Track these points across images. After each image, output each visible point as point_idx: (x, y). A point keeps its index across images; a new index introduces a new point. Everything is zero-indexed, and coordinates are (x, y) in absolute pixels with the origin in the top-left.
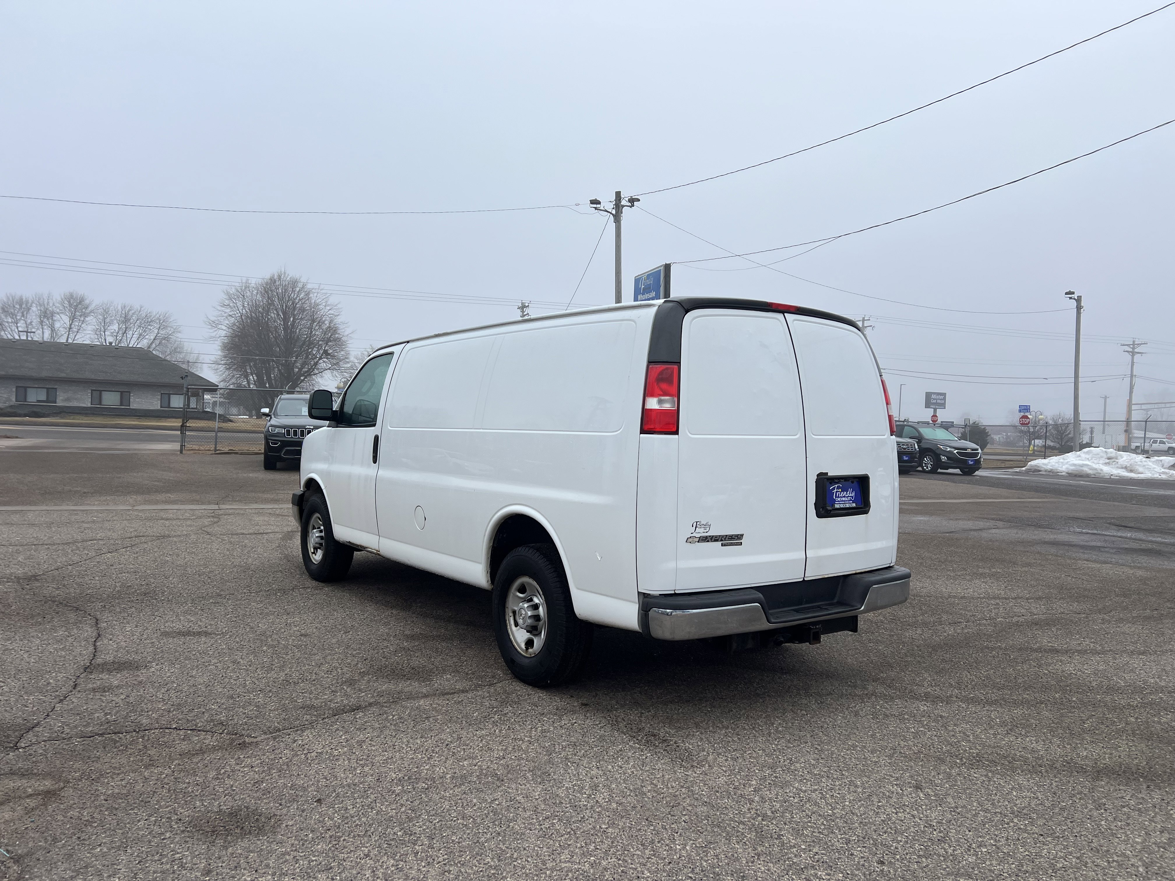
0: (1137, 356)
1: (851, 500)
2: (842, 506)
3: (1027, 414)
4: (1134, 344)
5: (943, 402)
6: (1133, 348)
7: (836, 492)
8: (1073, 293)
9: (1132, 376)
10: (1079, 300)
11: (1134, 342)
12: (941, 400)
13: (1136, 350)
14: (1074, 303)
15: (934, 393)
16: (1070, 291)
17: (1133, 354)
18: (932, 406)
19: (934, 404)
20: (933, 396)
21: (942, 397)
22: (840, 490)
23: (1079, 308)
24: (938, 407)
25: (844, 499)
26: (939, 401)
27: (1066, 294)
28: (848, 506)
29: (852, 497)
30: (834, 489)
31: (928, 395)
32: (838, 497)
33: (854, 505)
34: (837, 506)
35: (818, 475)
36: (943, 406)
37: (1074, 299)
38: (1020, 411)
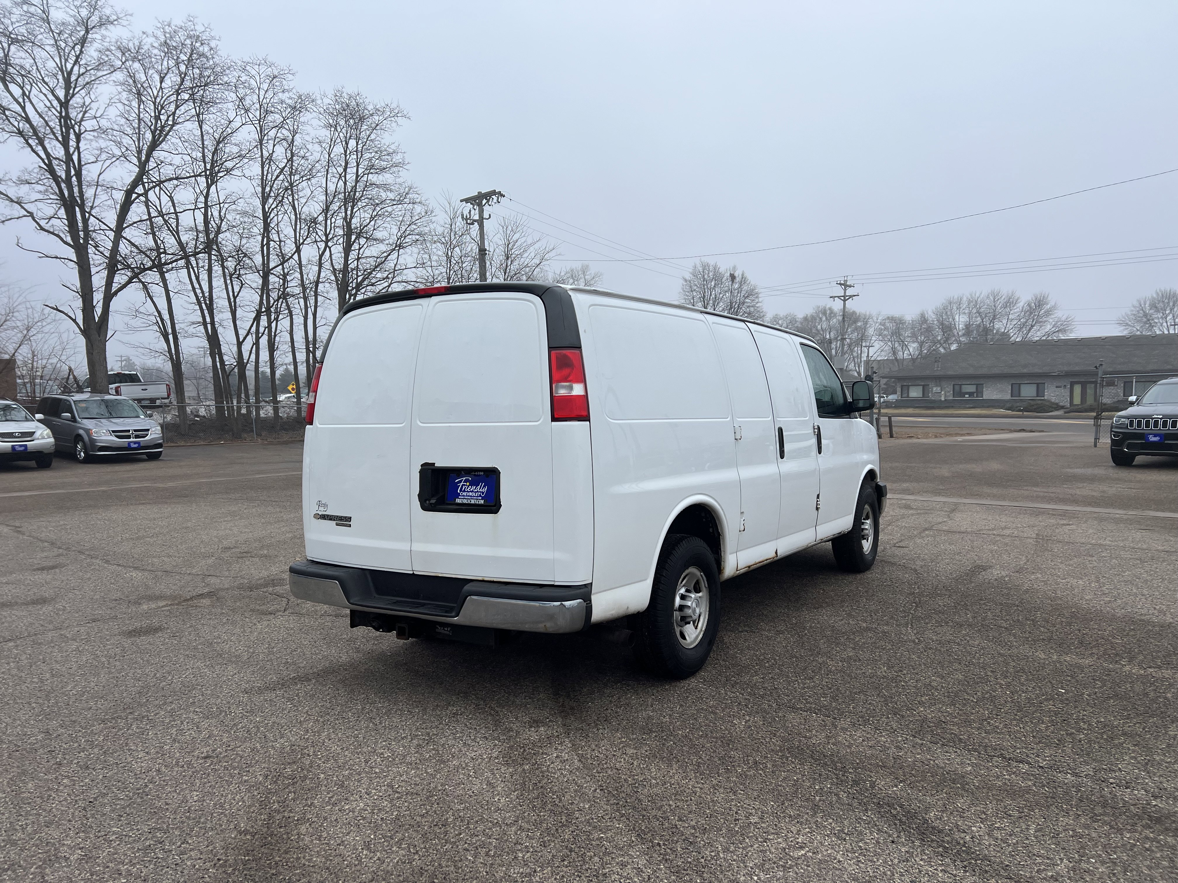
1: (480, 496)
2: (465, 501)
7: (463, 485)
22: (468, 484)
25: (470, 494)
28: (473, 502)
29: (483, 493)
30: (460, 482)
32: (464, 491)
33: (482, 502)
34: (458, 501)
35: (422, 466)
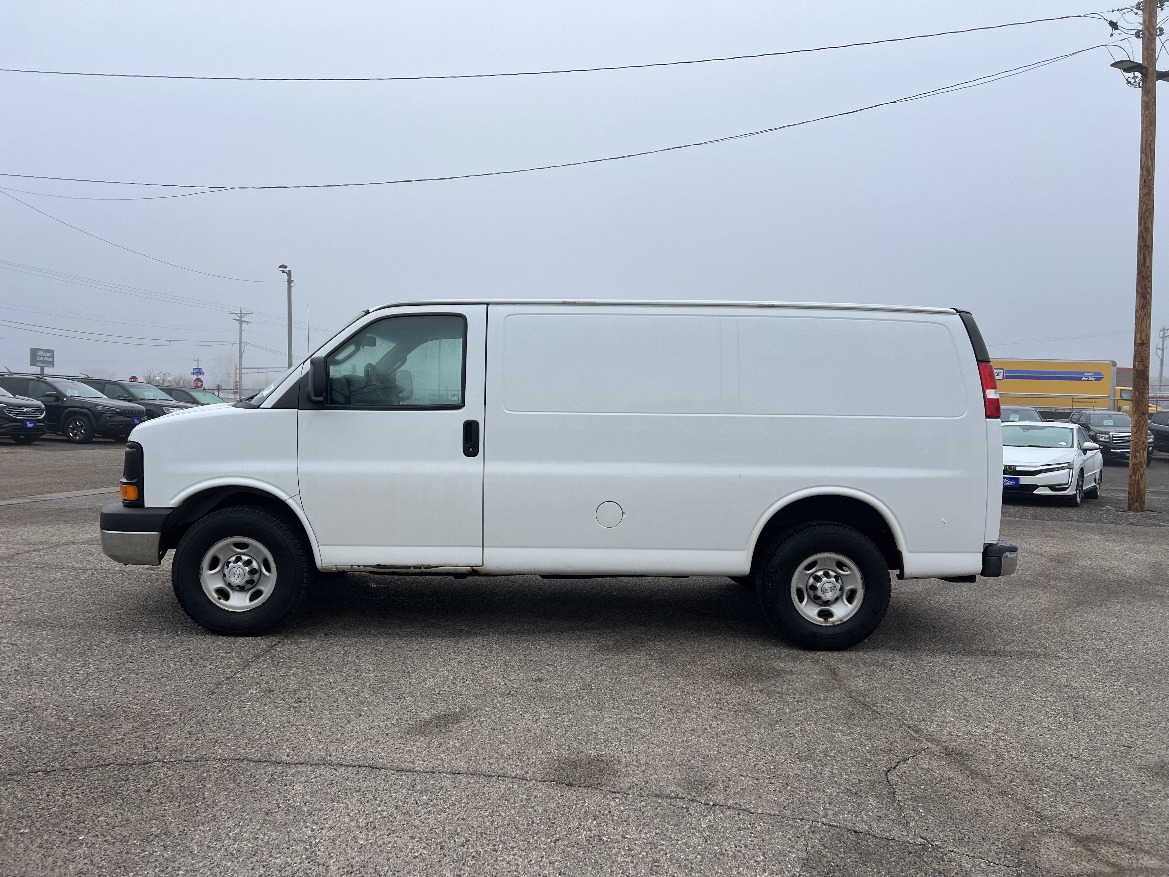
0: (244, 325)
3: (200, 377)
4: (241, 314)
5: (51, 359)
6: (241, 317)
8: (286, 267)
9: (241, 343)
10: (289, 274)
11: (241, 311)
12: (48, 357)
13: (243, 319)
14: (286, 276)
15: (41, 350)
16: (283, 265)
17: (241, 322)
18: (38, 364)
19: (40, 361)
20: (40, 353)
21: (49, 354)
23: (290, 281)
24: (44, 365)
26: (46, 359)
27: (280, 267)
31: (34, 352)
36: (51, 364)
37: (286, 273)
38: (193, 374)
